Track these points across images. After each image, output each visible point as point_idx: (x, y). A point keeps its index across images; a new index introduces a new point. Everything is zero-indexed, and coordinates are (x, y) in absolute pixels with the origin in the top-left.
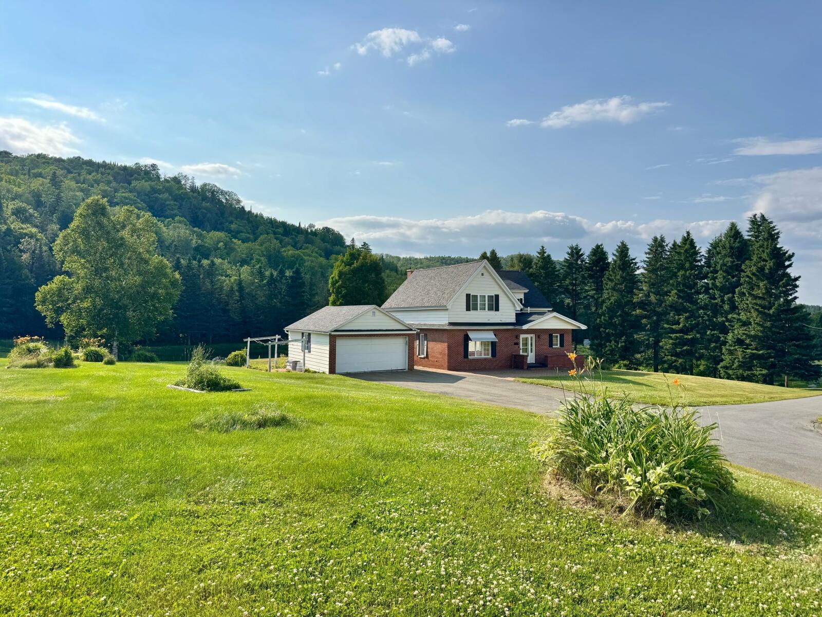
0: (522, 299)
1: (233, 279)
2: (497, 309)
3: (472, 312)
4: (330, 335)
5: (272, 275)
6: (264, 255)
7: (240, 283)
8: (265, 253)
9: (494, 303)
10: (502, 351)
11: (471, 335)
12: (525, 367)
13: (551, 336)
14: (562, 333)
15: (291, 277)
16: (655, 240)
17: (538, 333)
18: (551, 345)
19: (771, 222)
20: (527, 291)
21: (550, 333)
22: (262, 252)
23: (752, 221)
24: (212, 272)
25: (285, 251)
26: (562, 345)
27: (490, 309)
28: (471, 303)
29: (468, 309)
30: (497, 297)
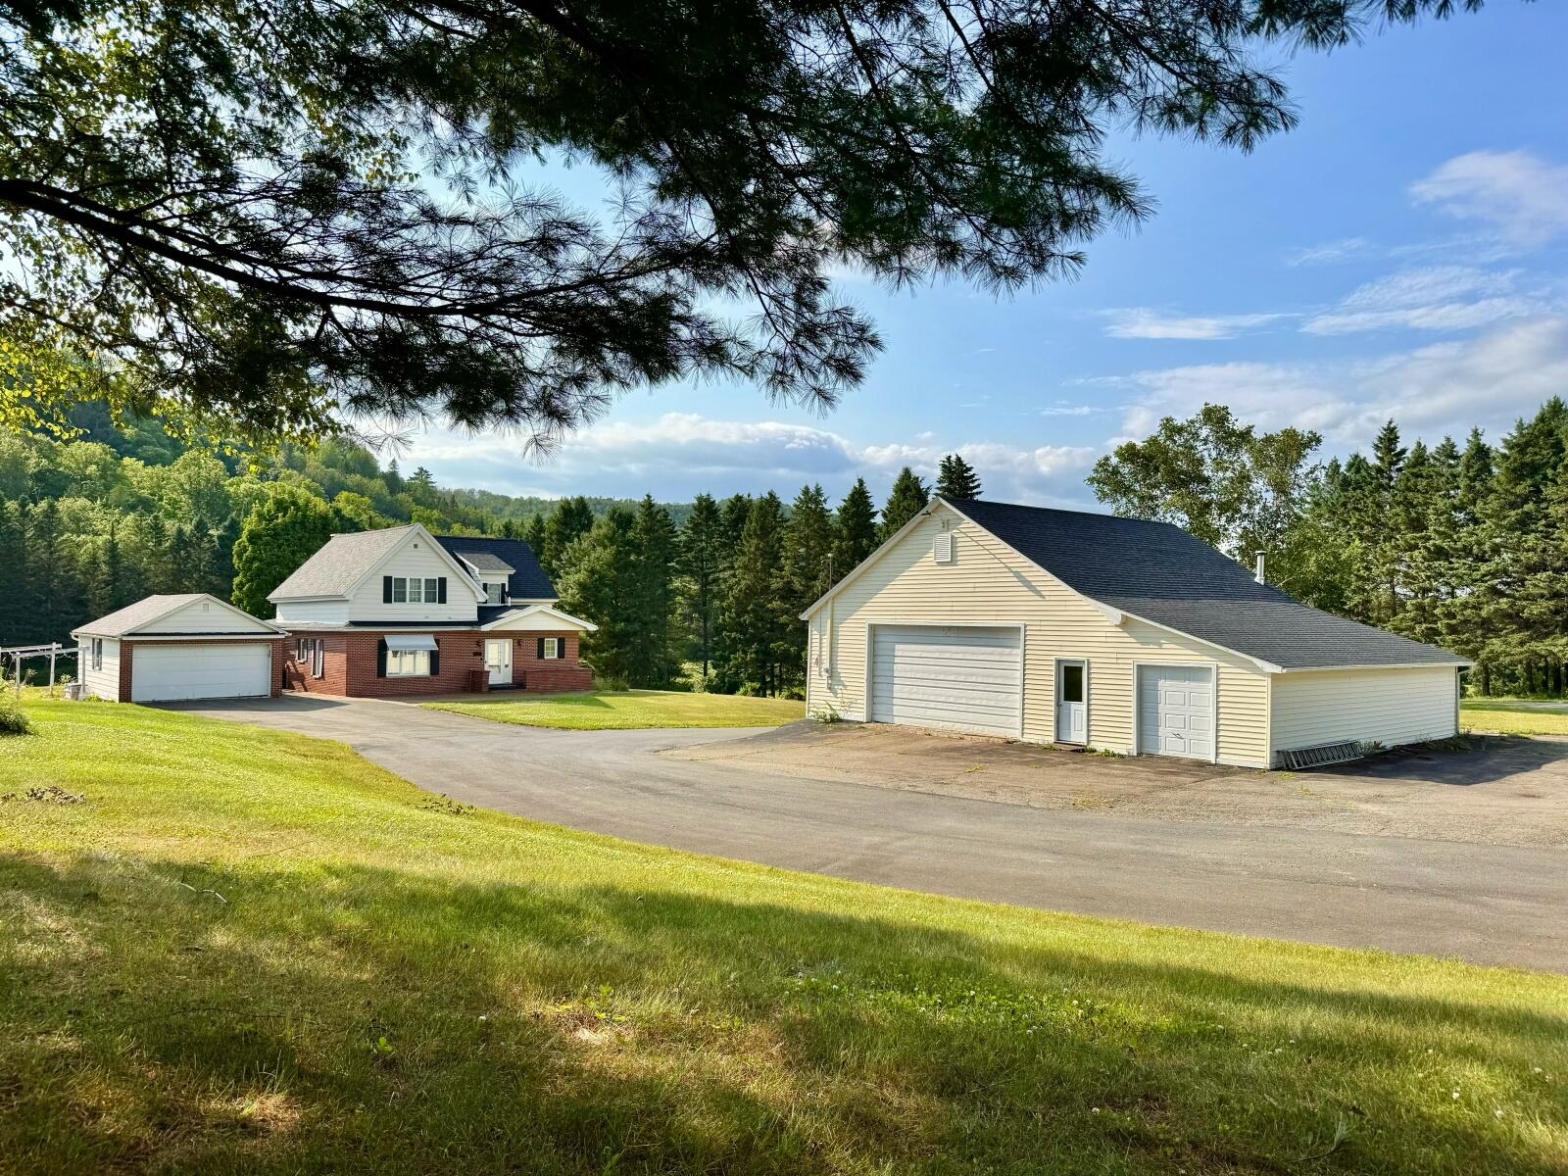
0: (503, 585)
1: (100, 541)
2: (443, 600)
3: (395, 605)
4: (122, 641)
5: (180, 531)
6: (185, 492)
7: (112, 548)
8: (187, 487)
9: (438, 591)
10: (450, 665)
11: (390, 641)
12: (485, 689)
13: (541, 642)
14: (562, 638)
15: (220, 537)
16: (806, 491)
17: (518, 638)
18: (541, 655)
19: (970, 469)
20: (513, 572)
21: (540, 637)
22: (181, 485)
23: (944, 466)
24: (49, 525)
25: (231, 485)
26: (561, 655)
27: (430, 599)
28: (392, 590)
29: (387, 599)
30: (443, 581)
